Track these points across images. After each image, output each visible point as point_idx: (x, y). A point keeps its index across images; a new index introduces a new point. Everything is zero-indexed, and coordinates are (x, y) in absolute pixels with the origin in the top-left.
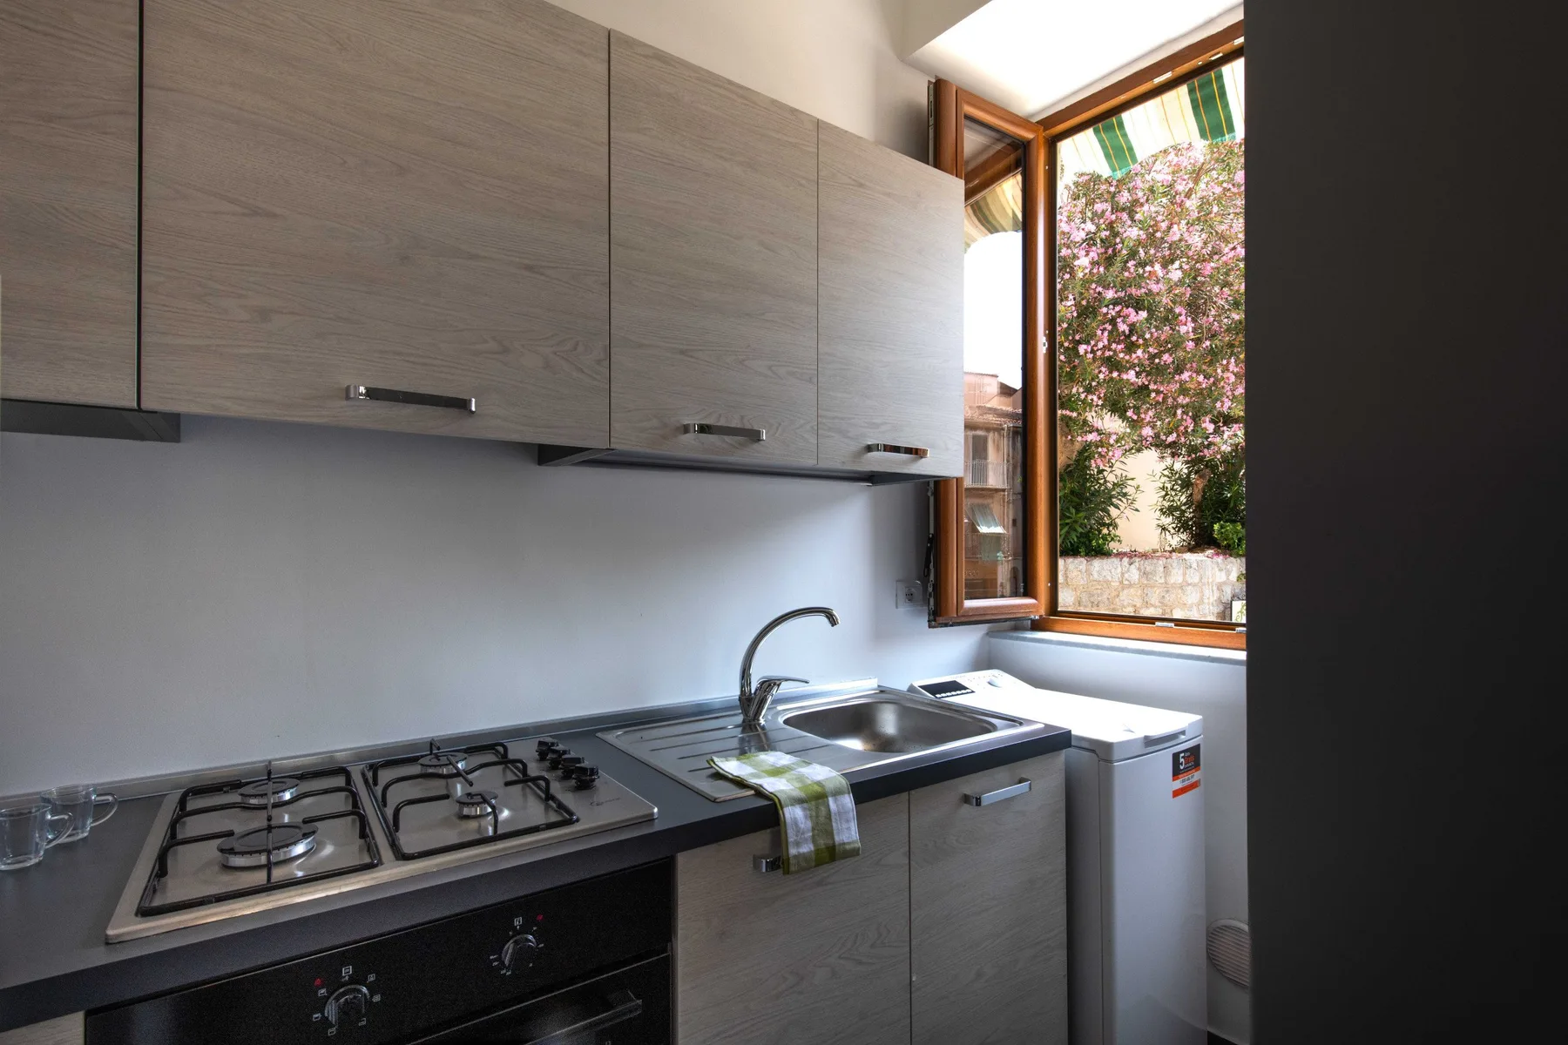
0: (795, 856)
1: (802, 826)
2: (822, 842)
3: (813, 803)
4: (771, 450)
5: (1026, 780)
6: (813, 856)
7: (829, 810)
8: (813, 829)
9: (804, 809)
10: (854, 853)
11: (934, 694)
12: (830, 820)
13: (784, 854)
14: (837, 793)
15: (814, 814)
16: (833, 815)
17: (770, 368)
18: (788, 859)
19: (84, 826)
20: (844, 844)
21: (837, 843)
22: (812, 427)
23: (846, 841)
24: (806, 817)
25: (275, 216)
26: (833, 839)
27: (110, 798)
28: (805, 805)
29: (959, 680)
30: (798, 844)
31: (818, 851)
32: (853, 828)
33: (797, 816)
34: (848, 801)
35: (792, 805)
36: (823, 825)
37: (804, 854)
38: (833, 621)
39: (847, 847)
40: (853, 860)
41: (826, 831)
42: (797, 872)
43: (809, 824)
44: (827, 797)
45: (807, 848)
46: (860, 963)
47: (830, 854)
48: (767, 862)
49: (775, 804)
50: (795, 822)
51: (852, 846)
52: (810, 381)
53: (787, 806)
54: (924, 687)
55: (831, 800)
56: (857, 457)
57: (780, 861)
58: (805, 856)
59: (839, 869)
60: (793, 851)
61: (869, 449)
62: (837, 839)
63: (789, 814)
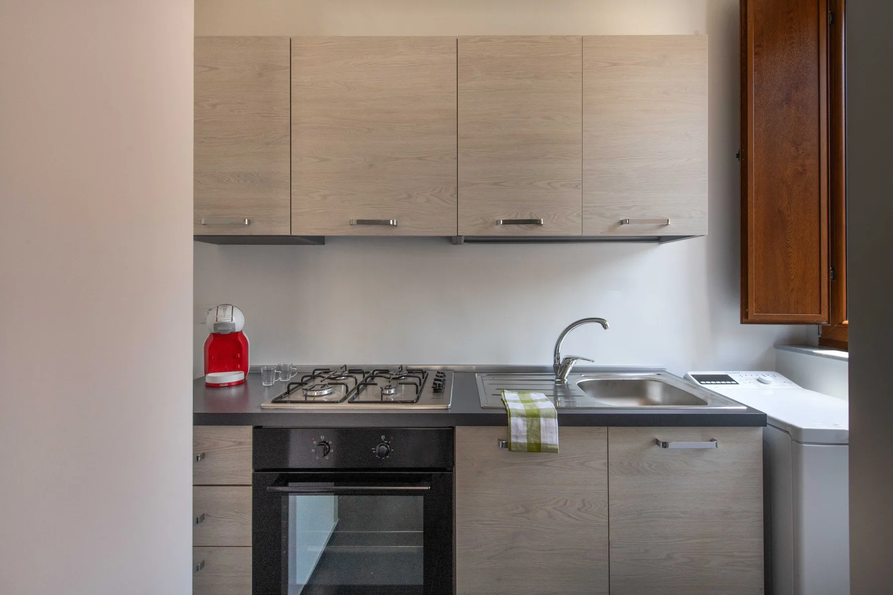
0: (514, 443)
1: (520, 428)
2: (533, 440)
3: (530, 418)
4: (548, 229)
5: (715, 440)
6: (526, 446)
7: (540, 424)
8: (528, 432)
9: (524, 420)
10: (554, 451)
11: (699, 381)
12: (540, 429)
13: (509, 441)
14: (548, 416)
15: (530, 424)
16: (542, 429)
17: (549, 184)
18: (510, 443)
19: (289, 377)
20: (547, 444)
21: (542, 443)
22: (579, 214)
23: (548, 443)
24: (524, 425)
25: (328, 160)
26: (540, 440)
27: (295, 369)
28: (525, 418)
29: (730, 375)
30: (517, 437)
31: (529, 444)
32: (555, 437)
33: (518, 423)
34: (554, 422)
35: (517, 417)
36: (534, 431)
37: (520, 443)
38: (605, 326)
39: (549, 446)
40: (553, 454)
41: (536, 435)
42: (515, 451)
43: (525, 429)
44: (540, 417)
45: (523, 441)
46: (569, 516)
47: (536, 448)
48: (502, 443)
49: (507, 414)
50: (517, 425)
51: (553, 447)
52: (577, 187)
53: (513, 416)
54: (693, 376)
55: (542, 420)
56: (612, 228)
57: (507, 445)
58: (521, 445)
59: (541, 457)
60: (513, 440)
61: (622, 222)
62: (543, 440)
63: (513, 421)
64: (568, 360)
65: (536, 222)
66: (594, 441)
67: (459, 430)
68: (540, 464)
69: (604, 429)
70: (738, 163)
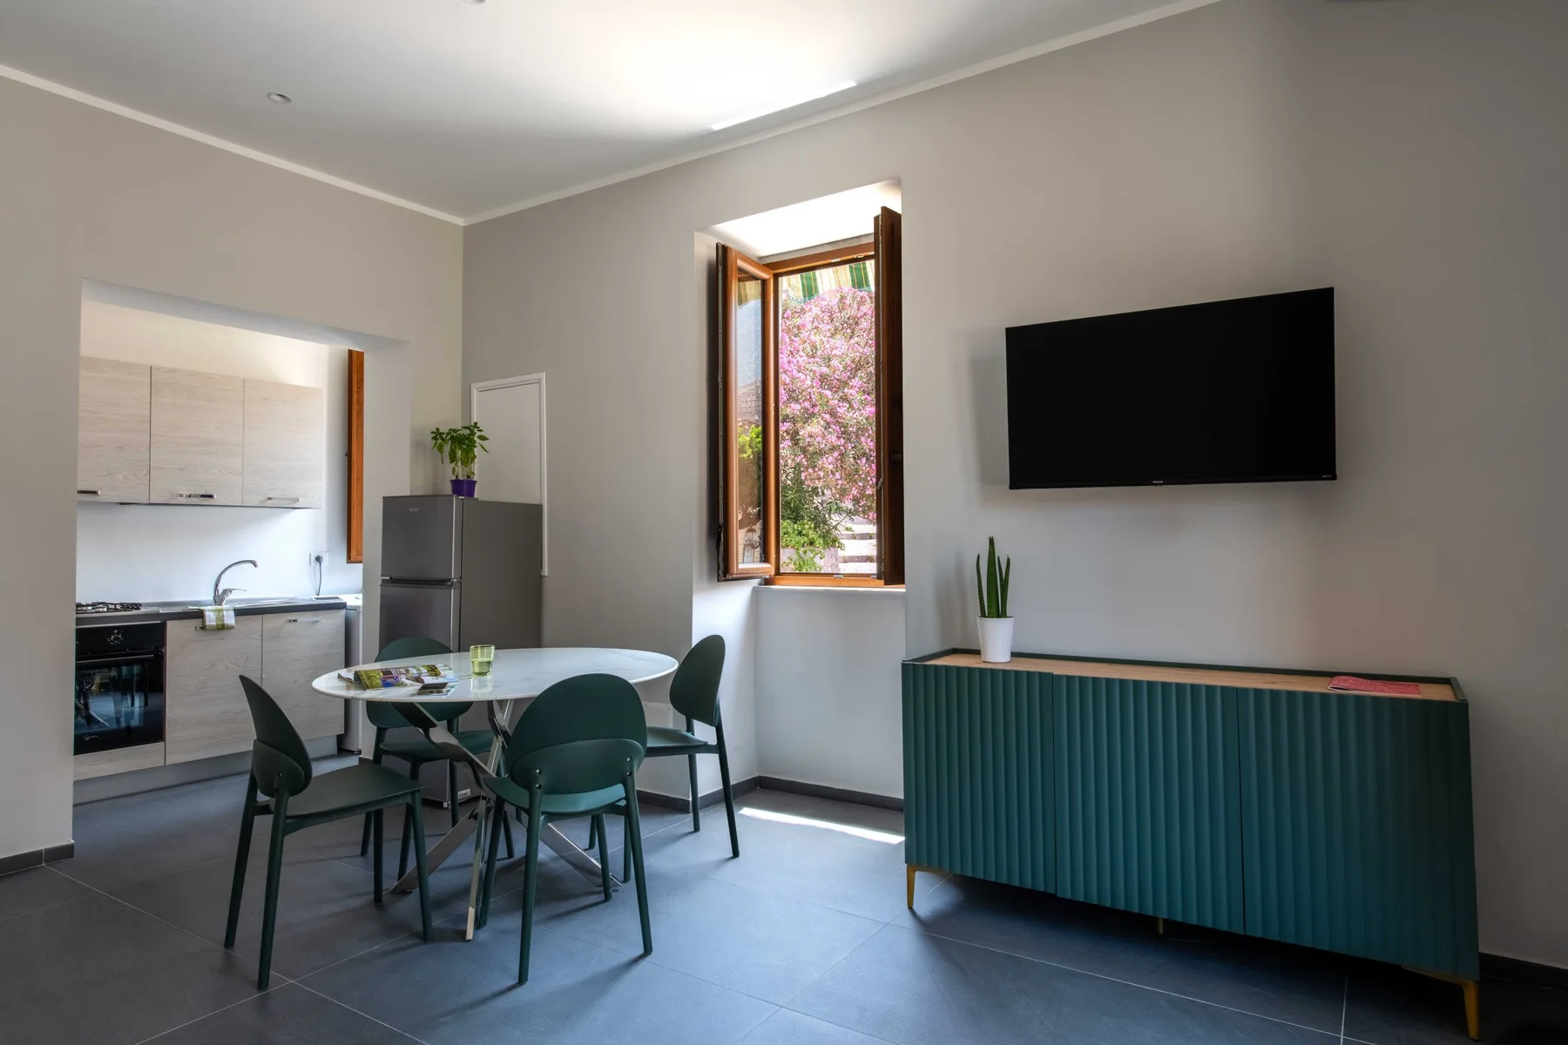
0: (209, 626)
1: (213, 620)
2: (219, 623)
3: (217, 612)
4: (221, 500)
6: (216, 627)
7: (224, 616)
8: (217, 620)
9: (214, 615)
10: (232, 628)
13: (205, 625)
14: (228, 610)
15: (217, 616)
16: (225, 618)
17: (219, 471)
18: (206, 627)
21: (225, 625)
22: (240, 493)
23: (229, 625)
26: (224, 622)
28: (214, 612)
30: (210, 622)
31: (218, 625)
32: (233, 622)
34: (232, 613)
35: (209, 614)
36: (221, 620)
38: (254, 563)
42: (208, 629)
44: (223, 611)
45: (214, 623)
46: (239, 666)
47: (222, 628)
48: (199, 628)
50: (211, 618)
51: (231, 626)
52: (239, 474)
53: (207, 611)
55: (225, 613)
56: (263, 502)
57: (203, 628)
58: (213, 626)
59: (225, 632)
60: (207, 623)
61: (269, 499)
62: (226, 622)
63: (207, 613)
64: (225, 592)
65: (211, 496)
66: (254, 623)
67: (170, 624)
68: (222, 639)
69: (260, 616)
70: (346, 458)
